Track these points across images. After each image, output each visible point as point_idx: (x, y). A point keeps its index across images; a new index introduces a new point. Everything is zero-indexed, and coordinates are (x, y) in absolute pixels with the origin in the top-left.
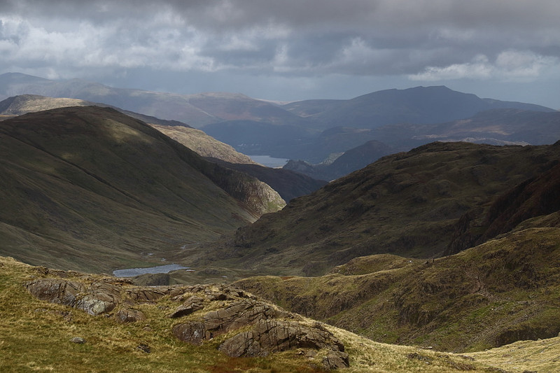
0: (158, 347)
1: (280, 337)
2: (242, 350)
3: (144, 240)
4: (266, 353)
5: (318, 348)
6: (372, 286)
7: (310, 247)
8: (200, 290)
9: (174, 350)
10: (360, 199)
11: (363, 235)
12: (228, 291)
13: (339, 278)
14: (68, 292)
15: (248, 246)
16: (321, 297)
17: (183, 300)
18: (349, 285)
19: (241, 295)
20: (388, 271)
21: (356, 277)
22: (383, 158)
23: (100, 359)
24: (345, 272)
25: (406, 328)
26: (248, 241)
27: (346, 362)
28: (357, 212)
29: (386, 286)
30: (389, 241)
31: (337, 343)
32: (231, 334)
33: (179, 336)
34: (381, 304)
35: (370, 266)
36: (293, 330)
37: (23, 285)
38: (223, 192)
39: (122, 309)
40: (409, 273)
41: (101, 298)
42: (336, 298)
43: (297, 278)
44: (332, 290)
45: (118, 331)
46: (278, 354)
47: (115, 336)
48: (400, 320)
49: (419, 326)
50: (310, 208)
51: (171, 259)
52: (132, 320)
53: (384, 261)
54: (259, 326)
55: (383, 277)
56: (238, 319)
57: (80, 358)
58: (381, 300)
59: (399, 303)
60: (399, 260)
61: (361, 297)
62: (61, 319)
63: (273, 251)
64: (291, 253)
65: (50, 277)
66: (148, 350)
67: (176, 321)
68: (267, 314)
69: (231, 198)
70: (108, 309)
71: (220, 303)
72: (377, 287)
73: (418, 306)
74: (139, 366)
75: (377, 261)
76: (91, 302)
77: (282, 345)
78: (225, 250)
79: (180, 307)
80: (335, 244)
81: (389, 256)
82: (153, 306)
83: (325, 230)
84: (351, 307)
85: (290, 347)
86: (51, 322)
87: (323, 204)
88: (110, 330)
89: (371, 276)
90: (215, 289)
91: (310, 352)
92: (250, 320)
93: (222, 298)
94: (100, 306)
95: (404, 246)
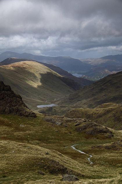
0: (73, 132)
1: (99, 130)
2: (90, 133)
3: (45, 97)
4: (96, 134)
5: (106, 133)
6: (107, 111)
7: (89, 99)
8: (80, 120)
9: (76, 133)
10: (103, 86)
11: (104, 96)
12: (86, 120)
13: (99, 109)
14: (52, 120)
15: (72, 99)
16: (94, 114)
17: (77, 122)
18: (101, 111)
19: (89, 121)
20: (112, 107)
21: (103, 109)
22: (109, 75)
23: (62, 135)
24: (100, 107)
25: (116, 122)
26: (73, 98)
27: (113, 136)
28: (102, 90)
29: (111, 111)
30: (110, 98)
31: (110, 132)
32: (87, 130)
33: (77, 130)
34: (110, 116)
35: (107, 106)
36: (101, 129)
37: (43, 118)
38: (65, 84)
39: (64, 124)
40: (117, 108)
41: (60, 122)
42: (98, 114)
43: (88, 109)
44: (97, 112)
45: (64, 129)
46: (98, 134)
47: (64, 130)
48: (115, 120)
49: (120, 122)
50: (89, 89)
51: (52, 103)
52: (67, 126)
53: (110, 105)
54: (94, 128)
55: (110, 109)
56: (89, 127)
57: (58, 135)
58: (110, 115)
59: (114, 116)
60: (114, 104)
61: (105, 114)
62: (52, 126)
63: (79, 100)
64: (84, 101)
65: (46, 116)
66: (71, 133)
67: (76, 127)
68: (95, 125)
69: (67, 86)
70: (61, 124)
71: (85, 123)
72: (109, 111)
73: (119, 117)
74: (70, 137)
75: (108, 104)
76: (58, 122)
77: (99, 132)
78: (66, 100)
79: (76, 124)
80: (96, 99)
81: (112, 103)
82: (70, 123)
83: (93, 95)
84: (102, 117)
85: (101, 133)
86: (50, 127)
87: (92, 88)
88: (62, 129)
89: (107, 108)
90: (83, 120)
91: (105, 134)
92: (92, 127)
93: (85, 122)
94: (60, 123)
95: (115, 99)
